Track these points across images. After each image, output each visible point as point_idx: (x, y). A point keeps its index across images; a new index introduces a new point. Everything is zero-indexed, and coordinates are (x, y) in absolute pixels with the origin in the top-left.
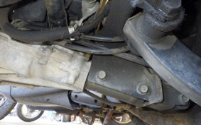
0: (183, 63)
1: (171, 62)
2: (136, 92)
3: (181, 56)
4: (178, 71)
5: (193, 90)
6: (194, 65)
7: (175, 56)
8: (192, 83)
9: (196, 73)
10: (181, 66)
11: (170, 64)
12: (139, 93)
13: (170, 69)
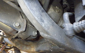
0: (36, 8)
1: (30, 5)
2: (13, 25)
3: (36, 5)
4: (32, 10)
5: (37, 21)
6: (40, 11)
7: (33, 4)
8: (37, 17)
9: (40, 14)
10: (34, 9)
11: (29, 6)
12: (14, 26)
13: (29, 8)
